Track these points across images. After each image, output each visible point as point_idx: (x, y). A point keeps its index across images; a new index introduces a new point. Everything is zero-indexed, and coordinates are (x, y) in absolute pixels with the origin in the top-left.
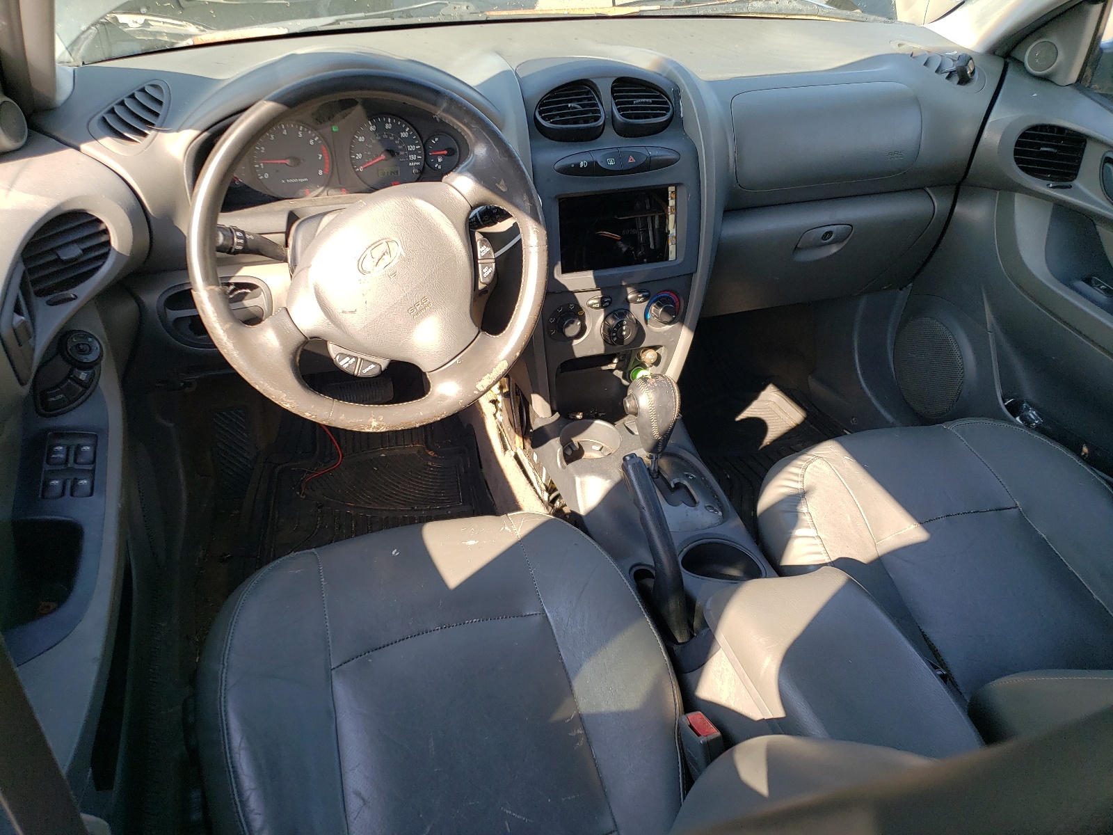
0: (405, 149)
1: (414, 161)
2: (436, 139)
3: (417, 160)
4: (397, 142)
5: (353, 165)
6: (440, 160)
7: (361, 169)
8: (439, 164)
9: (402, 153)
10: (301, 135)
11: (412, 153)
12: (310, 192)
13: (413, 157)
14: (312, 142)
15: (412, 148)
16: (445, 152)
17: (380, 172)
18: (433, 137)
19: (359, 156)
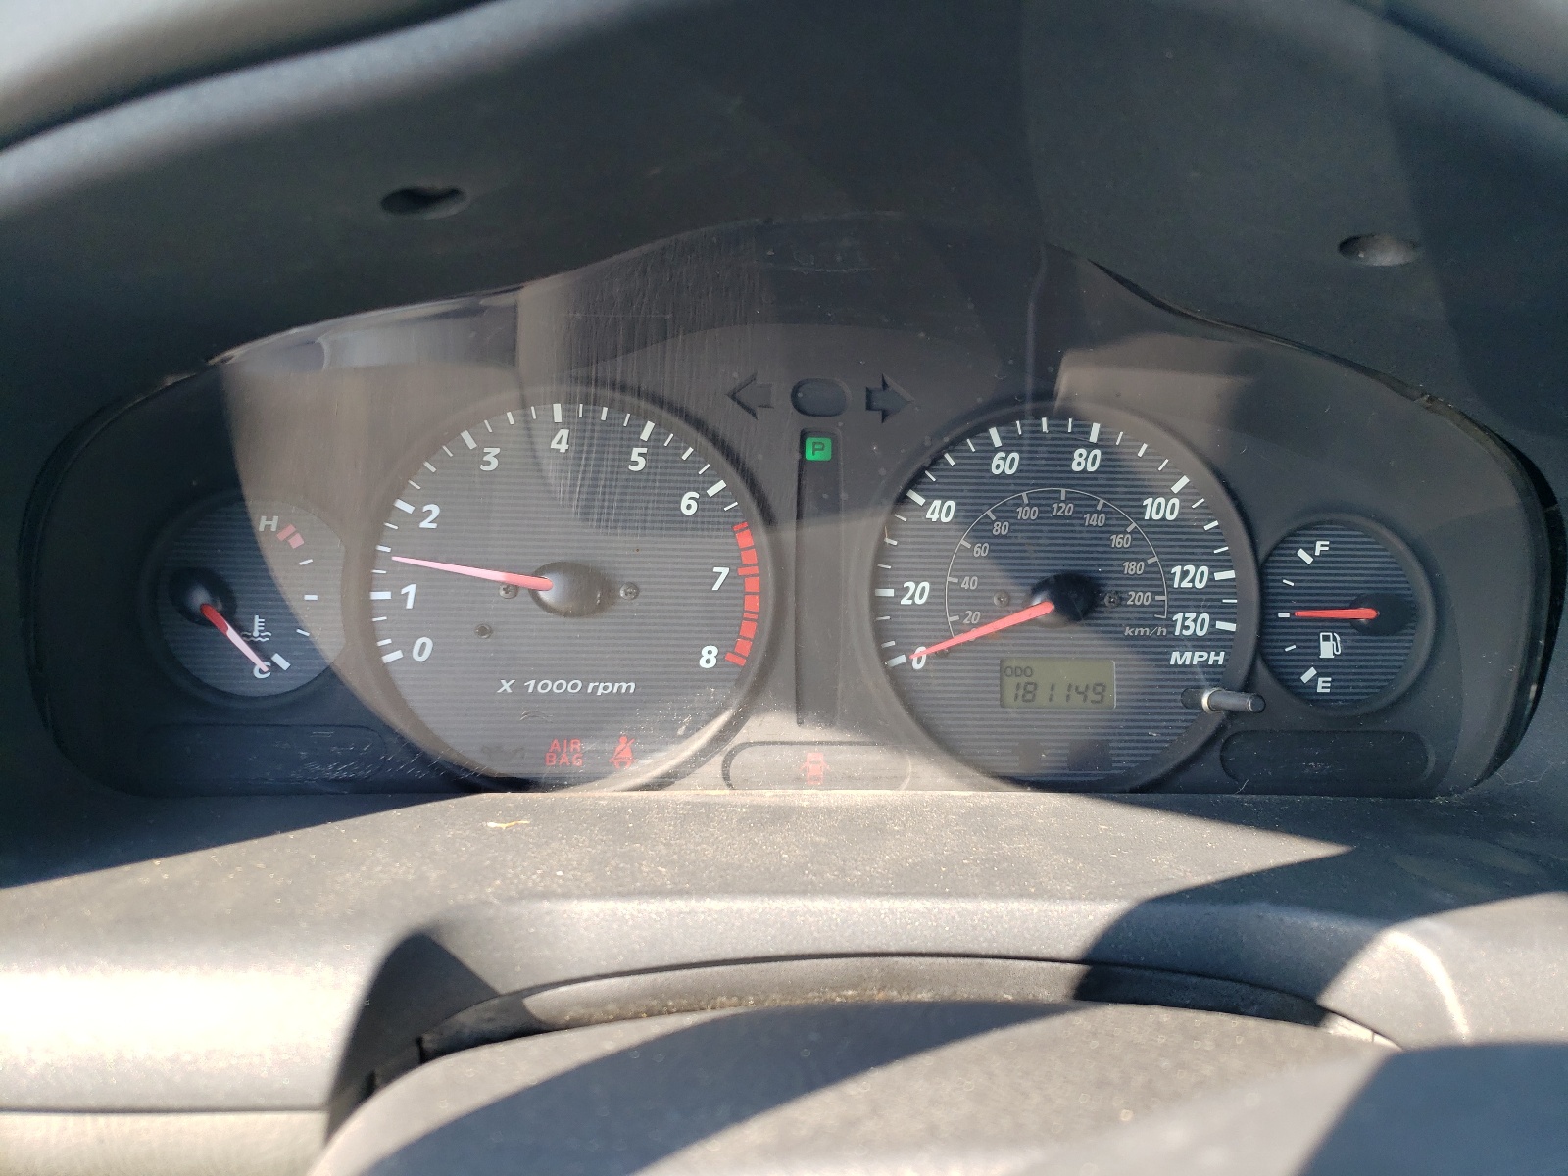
0: (1156, 580)
1: (1196, 643)
2: (1320, 547)
3: (1213, 641)
4: (1119, 541)
5: (880, 633)
6: (1327, 650)
7: (920, 659)
8: (1325, 667)
9: (1139, 598)
10: (638, 460)
11: (1189, 600)
12: (638, 755)
13: (1192, 623)
14: (688, 504)
15: (1192, 576)
16: (1366, 614)
17: (1011, 683)
18: (1304, 533)
19: (917, 593)
